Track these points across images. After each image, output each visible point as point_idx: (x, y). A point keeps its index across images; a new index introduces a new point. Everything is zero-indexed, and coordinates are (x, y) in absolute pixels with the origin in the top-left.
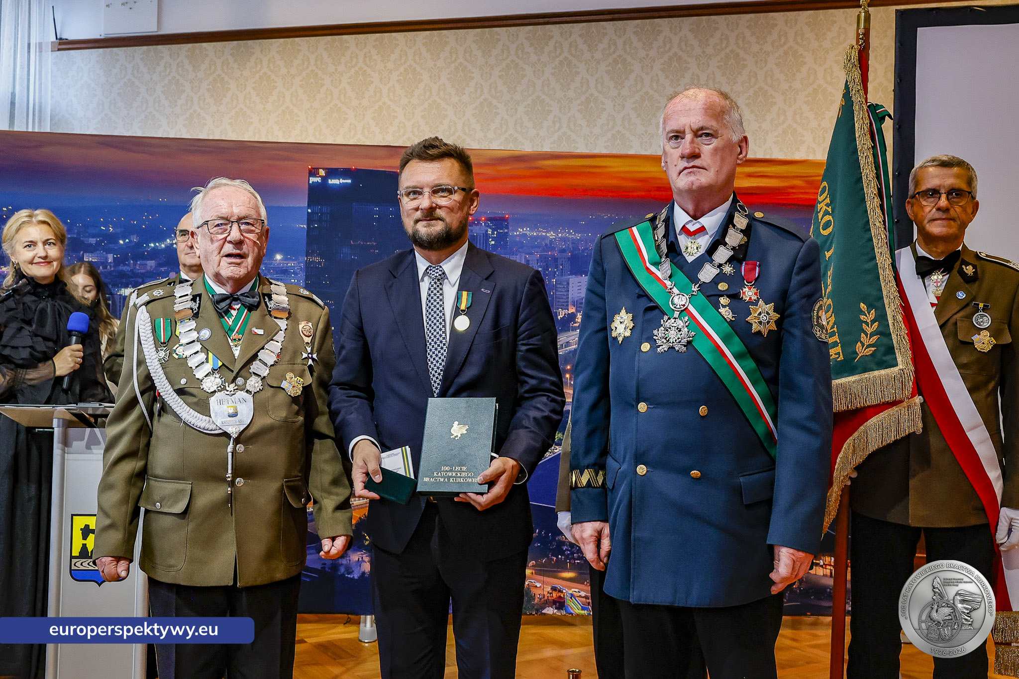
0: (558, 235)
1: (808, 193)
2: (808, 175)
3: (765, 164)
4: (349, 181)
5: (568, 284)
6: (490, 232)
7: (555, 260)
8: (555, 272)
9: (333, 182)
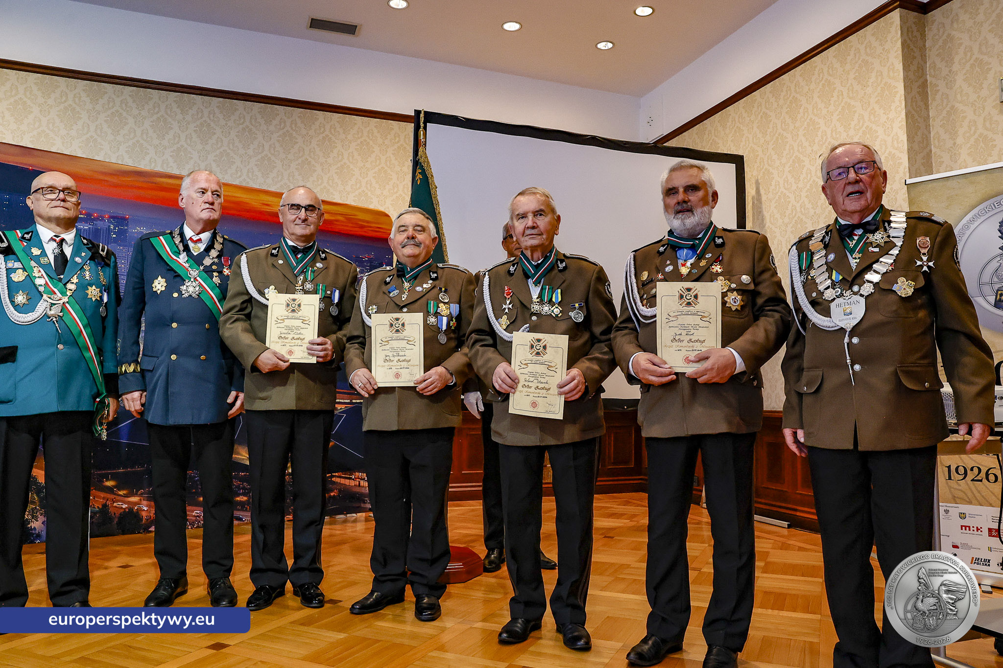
1: (346, 226)
2: (348, 214)
6: (112, 227)
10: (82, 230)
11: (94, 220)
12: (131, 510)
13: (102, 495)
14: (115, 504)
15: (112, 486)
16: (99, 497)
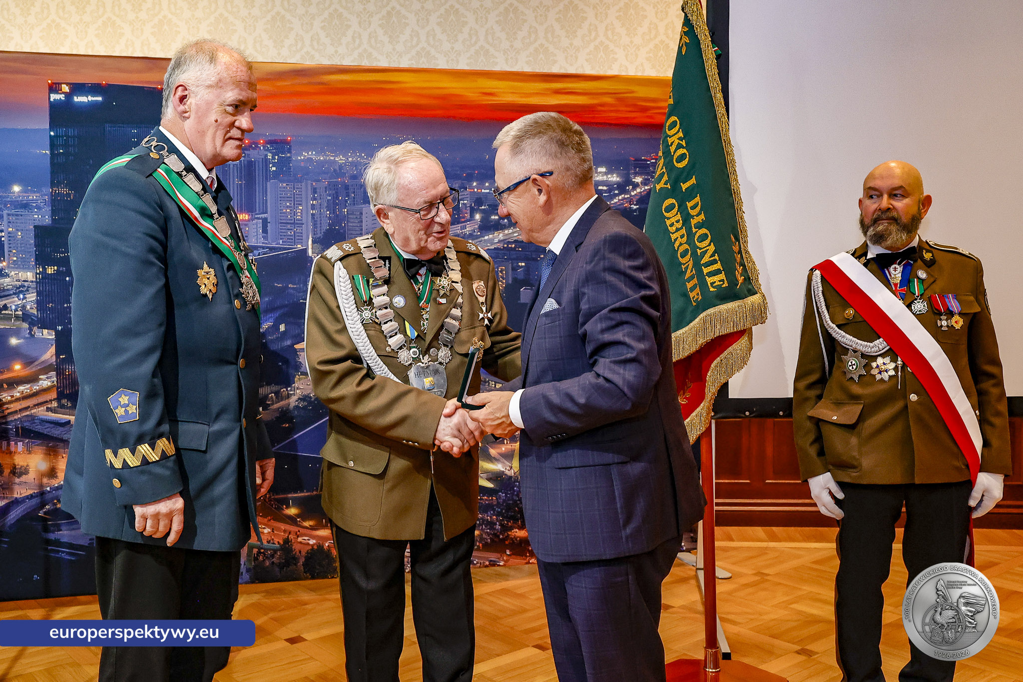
0: (348, 159)
1: (619, 111)
2: (619, 91)
3: (573, 79)
4: (100, 99)
5: (361, 214)
6: (270, 156)
7: (347, 187)
8: (346, 201)
9: (80, 99)
10: (231, 166)
11: (247, 150)
12: (320, 547)
13: (283, 526)
14: (300, 539)
15: (295, 515)
16: (279, 529)
